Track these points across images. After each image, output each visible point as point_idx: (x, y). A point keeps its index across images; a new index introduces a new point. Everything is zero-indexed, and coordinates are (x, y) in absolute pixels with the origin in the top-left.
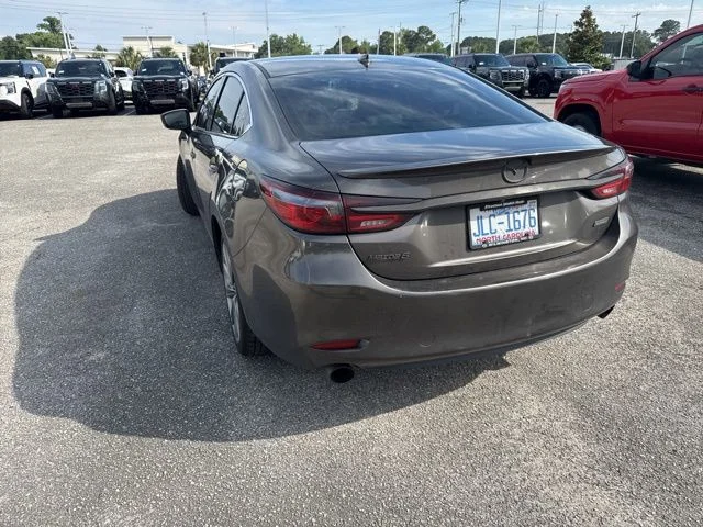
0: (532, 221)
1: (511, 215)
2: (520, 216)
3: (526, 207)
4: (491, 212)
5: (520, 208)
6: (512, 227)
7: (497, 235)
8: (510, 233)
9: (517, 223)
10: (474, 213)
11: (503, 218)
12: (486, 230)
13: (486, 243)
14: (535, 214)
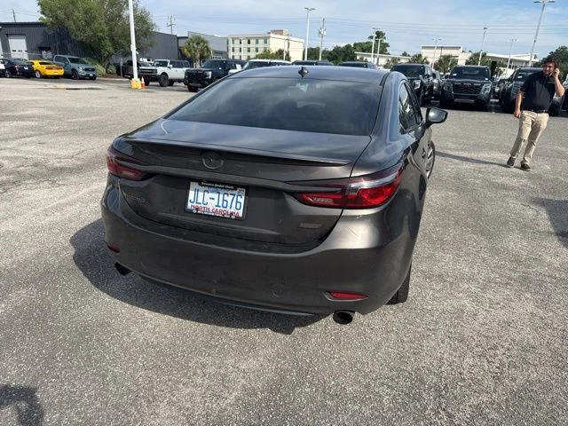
0: (238, 205)
1: (221, 196)
2: (229, 198)
3: (234, 192)
4: (207, 188)
5: (230, 192)
6: (220, 204)
7: (207, 206)
8: (219, 209)
9: (225, 203)
10: (194, 185)
11: (215, 196)
12: (200, 200)
13: (197, 209)
14: (242, 200)
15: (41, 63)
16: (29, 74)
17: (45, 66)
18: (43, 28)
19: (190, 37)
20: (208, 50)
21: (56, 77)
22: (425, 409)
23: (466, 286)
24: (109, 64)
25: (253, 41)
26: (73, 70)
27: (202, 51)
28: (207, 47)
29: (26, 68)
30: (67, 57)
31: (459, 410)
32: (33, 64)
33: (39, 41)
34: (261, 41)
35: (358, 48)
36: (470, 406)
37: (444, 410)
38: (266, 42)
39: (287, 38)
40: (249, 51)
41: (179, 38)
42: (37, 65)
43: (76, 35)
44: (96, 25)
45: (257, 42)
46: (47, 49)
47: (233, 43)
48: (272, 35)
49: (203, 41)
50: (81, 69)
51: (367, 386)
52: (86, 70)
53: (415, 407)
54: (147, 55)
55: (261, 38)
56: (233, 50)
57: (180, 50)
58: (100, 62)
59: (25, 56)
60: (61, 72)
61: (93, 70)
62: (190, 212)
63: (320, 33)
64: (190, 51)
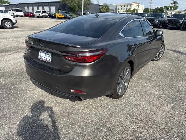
0: (50, 58)
1: (46, 54)
3: (49, 54)
4: (43, 52)
7: (43, 58)
8: (45, 59)
9: (47, 57)
10: (40, 51)
11: (44, 54)
12: (41, 55)
13: (40, 58)
14: (51, 56)
15: (58, 14)
16: (54, 17)
17: (59, 15)
18: (60, 3)
19: (103, 5)
20: (109, 9)
21: (61, 18)
22: (100, 135)
23: (149, 97)
24: (77, 14)
25: (126, 6)
26: (67, 16)
27: (107, 9)
28: (108, 8)
29: (54, 15)
30: (65, 12)
31: (112, 138)
32: (56, 14)
33: (58, 7)
34: (129, 6)
35: (165, 8)
36: (117, 138)
37: (106, 137)
38: (130, 6)
39: (138, 5)
40: (124, 9)
41: (100, 5)
42: (57, 15)
43: (68, 5)
44: (74, 2)
45: (127, 6)
46: (60, 9)
47: (119, 7)
48: (133, 4)
49: (107, 6)
50: (68, 16)
51: (86, 123)
52: (70, 16)
53: (97, 133)
54: (89, 11)
55: (129, 5)
56: (119, 9)
57: (100, 9)
58: (74, 14)
59: (54, 12)
60: (63, 17)
61: (72, 16)
62: (39, 59)
63: (150, 3)
64: (103, 10)
